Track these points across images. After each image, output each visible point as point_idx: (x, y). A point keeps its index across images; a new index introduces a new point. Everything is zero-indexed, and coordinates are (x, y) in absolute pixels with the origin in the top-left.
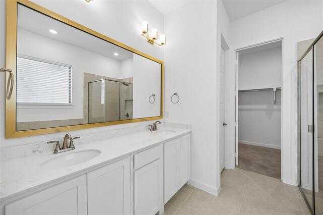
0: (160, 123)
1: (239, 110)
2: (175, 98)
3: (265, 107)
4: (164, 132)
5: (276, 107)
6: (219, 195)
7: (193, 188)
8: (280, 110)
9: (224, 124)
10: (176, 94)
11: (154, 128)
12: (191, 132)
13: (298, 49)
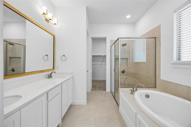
0: (55, 73)
1: (92, 64)
2: (63, 58)
3: (99, 63)
4: (57, 78)
5: (103, 63)
6: (87, 104)
7: (75, 105)
8: (105, 64)
9: (87, 71)
10: (64, 56)
11: (50, 76)
12: (73, 76)
13: (111, 43)
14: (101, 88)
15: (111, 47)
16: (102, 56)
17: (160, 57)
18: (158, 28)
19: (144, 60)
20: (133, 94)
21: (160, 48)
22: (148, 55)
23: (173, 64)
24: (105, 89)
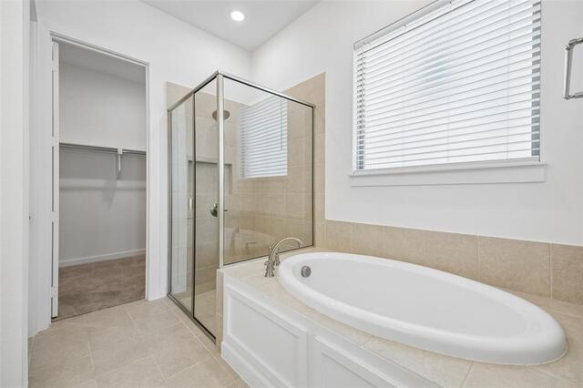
14: (114, 294)
15: (169, 111)
16: (115, 151)
17: (323, 162)
18: (319, 83)
19: (282, 171)
20: (273, 276)
21: (324, 136)
22: (292, 156)
23: (352, 177)
24: (140, 294)
